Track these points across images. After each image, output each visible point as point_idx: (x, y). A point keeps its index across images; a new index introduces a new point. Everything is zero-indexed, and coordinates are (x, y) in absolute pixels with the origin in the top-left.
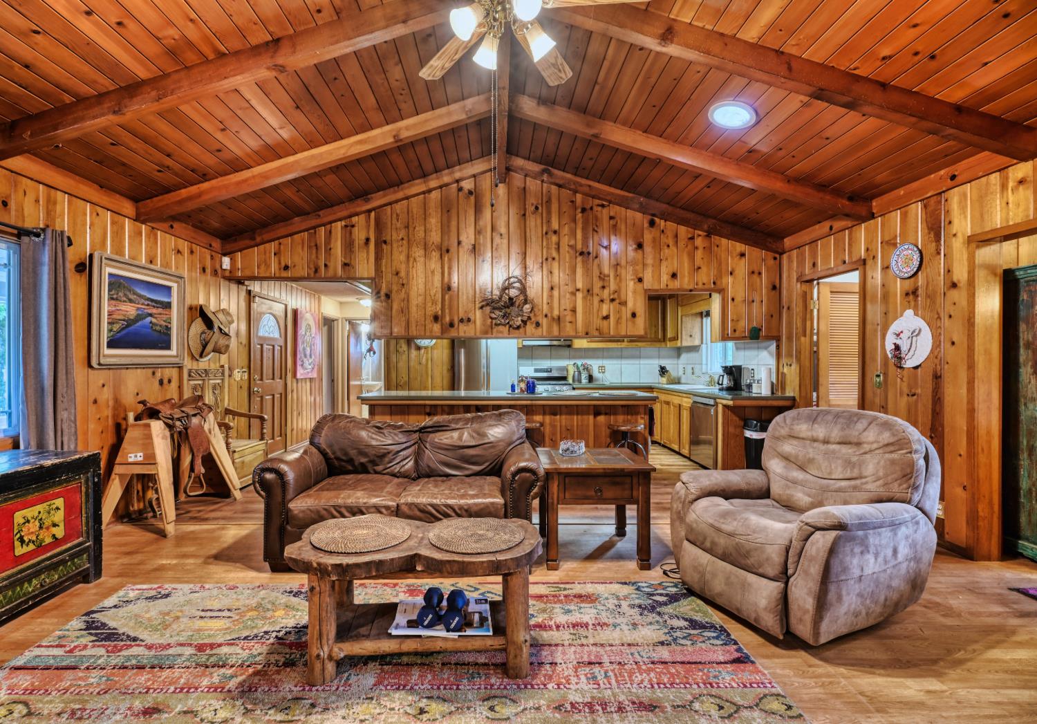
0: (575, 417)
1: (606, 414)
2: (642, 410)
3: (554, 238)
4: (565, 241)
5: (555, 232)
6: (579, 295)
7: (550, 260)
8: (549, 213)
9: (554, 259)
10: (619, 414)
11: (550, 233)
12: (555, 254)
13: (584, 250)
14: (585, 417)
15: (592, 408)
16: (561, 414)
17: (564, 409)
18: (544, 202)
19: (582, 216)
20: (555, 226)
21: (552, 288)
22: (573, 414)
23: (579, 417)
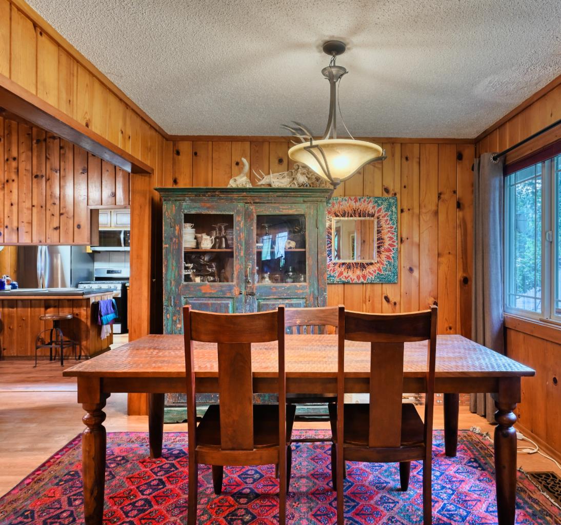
0: (29, 309)
1: (55, 307)
2: (84, 303)
3: (14, 164)
4: (22, 166)
5: (14, 159)
6: (35, 210)
7: (11, 181)
8: (10, 143)
9: (13, 181)
10: (66, 307)
11: (11, 160)
12: (14, 177)
13: (38, 174)
14: (37, 309)
15: (43, 302)
16: (17, 307)
17: (20, 303)
18: (5, 135)
19: (37, 146)
20: (15, 154)
21: (12, 205)
22: (28, 307)
23: (32, 309)
